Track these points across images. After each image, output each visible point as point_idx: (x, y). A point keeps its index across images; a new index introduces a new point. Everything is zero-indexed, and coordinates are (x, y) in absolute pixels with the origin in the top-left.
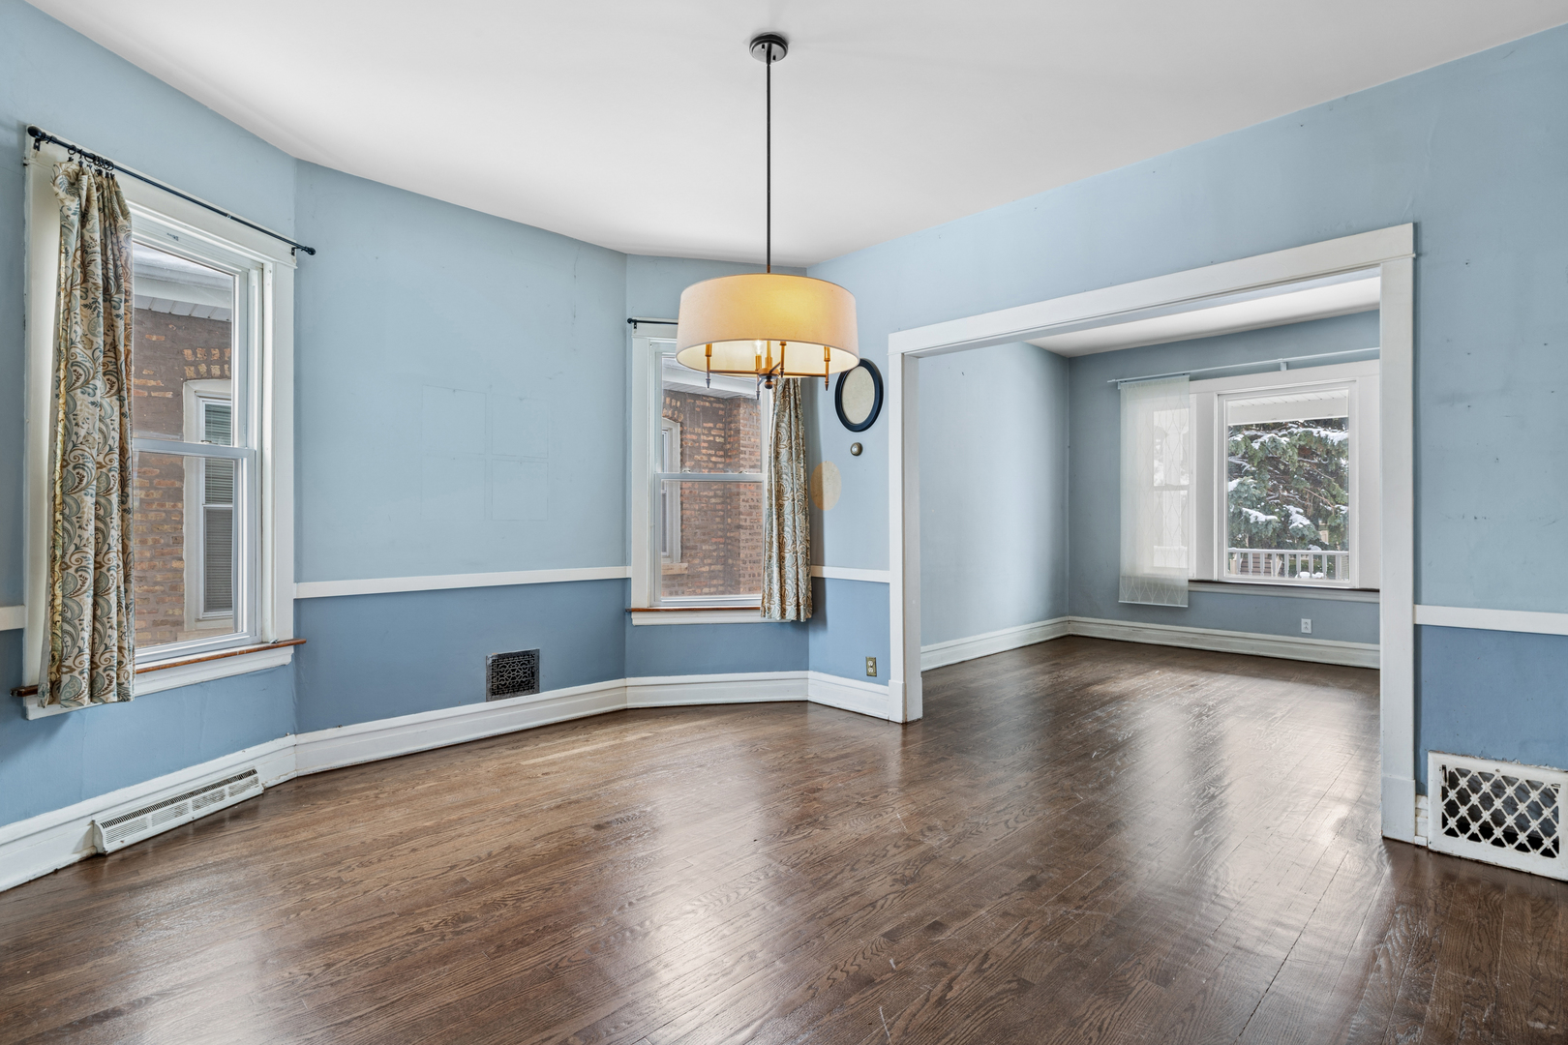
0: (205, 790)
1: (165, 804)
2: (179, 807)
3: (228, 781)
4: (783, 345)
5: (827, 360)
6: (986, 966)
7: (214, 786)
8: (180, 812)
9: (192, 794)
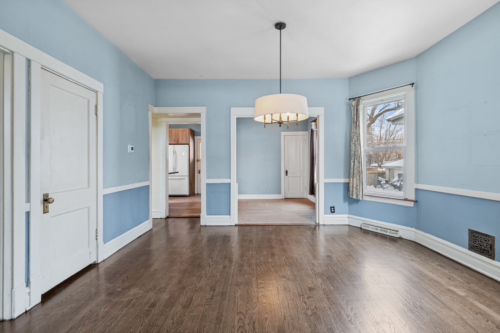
0: (384, 228)
1: (375, 226)
2: (377, 228)
3: (390, 230)
4: (272, 115)
5: (265, 119)
6: (209, 265)
7: (386, 229)
8: (377, 229)
9: (381, 227)
